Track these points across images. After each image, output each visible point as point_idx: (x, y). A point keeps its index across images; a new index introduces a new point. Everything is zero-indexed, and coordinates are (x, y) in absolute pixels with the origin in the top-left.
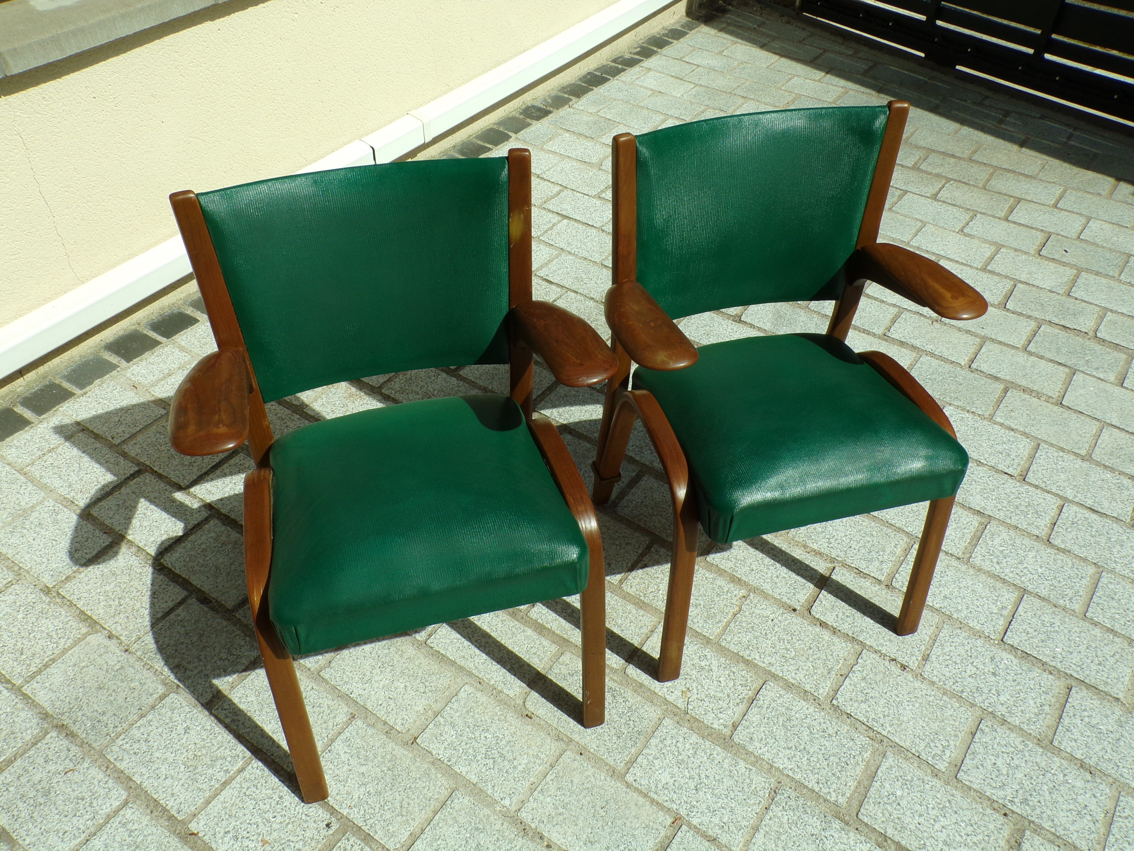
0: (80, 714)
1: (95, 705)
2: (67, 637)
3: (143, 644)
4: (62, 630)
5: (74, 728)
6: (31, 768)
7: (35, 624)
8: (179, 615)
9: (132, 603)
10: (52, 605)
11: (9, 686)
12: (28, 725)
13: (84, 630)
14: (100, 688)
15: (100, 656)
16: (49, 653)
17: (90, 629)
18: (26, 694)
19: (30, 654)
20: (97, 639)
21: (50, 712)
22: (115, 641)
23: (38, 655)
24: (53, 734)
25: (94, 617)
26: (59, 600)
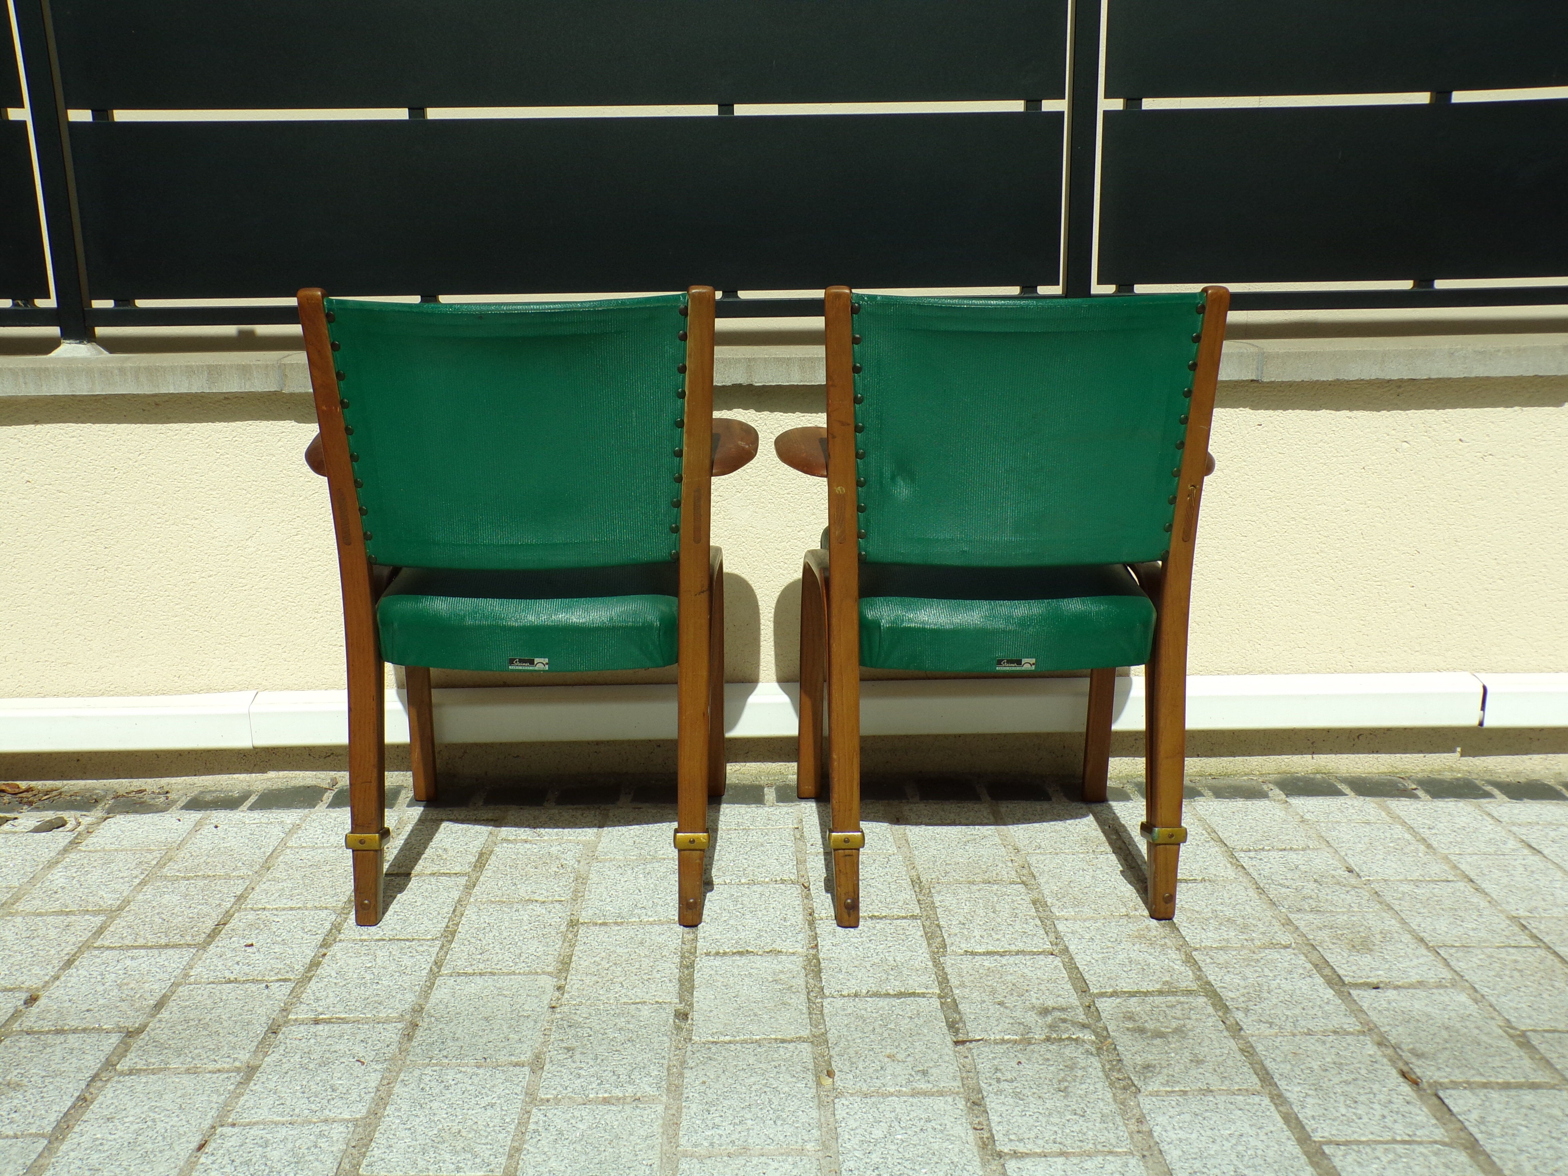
0: (441, 1026)
1: (461, 1029)
2: (529, 965)
3: (574, 1012)
4: (534, 958)
5: (419, 1033)
6: (346, 1037)
7: (526, 940)
8: (640, 1011)
9: (618, 974)
10: (560, 935)
12: (398, 1006)
13: (550, 969)
14: (486, 1019)
15: (528, 995)
16: (499, 967)
17: (556, 972)
18: (434, 984)
19: (485, 958)
20: (548, 983)
21: (426, 1008)
22: (557, 994)
23: (489, 963)
24: (400, 1026)
25: (573, 965)
26: (570, 936)
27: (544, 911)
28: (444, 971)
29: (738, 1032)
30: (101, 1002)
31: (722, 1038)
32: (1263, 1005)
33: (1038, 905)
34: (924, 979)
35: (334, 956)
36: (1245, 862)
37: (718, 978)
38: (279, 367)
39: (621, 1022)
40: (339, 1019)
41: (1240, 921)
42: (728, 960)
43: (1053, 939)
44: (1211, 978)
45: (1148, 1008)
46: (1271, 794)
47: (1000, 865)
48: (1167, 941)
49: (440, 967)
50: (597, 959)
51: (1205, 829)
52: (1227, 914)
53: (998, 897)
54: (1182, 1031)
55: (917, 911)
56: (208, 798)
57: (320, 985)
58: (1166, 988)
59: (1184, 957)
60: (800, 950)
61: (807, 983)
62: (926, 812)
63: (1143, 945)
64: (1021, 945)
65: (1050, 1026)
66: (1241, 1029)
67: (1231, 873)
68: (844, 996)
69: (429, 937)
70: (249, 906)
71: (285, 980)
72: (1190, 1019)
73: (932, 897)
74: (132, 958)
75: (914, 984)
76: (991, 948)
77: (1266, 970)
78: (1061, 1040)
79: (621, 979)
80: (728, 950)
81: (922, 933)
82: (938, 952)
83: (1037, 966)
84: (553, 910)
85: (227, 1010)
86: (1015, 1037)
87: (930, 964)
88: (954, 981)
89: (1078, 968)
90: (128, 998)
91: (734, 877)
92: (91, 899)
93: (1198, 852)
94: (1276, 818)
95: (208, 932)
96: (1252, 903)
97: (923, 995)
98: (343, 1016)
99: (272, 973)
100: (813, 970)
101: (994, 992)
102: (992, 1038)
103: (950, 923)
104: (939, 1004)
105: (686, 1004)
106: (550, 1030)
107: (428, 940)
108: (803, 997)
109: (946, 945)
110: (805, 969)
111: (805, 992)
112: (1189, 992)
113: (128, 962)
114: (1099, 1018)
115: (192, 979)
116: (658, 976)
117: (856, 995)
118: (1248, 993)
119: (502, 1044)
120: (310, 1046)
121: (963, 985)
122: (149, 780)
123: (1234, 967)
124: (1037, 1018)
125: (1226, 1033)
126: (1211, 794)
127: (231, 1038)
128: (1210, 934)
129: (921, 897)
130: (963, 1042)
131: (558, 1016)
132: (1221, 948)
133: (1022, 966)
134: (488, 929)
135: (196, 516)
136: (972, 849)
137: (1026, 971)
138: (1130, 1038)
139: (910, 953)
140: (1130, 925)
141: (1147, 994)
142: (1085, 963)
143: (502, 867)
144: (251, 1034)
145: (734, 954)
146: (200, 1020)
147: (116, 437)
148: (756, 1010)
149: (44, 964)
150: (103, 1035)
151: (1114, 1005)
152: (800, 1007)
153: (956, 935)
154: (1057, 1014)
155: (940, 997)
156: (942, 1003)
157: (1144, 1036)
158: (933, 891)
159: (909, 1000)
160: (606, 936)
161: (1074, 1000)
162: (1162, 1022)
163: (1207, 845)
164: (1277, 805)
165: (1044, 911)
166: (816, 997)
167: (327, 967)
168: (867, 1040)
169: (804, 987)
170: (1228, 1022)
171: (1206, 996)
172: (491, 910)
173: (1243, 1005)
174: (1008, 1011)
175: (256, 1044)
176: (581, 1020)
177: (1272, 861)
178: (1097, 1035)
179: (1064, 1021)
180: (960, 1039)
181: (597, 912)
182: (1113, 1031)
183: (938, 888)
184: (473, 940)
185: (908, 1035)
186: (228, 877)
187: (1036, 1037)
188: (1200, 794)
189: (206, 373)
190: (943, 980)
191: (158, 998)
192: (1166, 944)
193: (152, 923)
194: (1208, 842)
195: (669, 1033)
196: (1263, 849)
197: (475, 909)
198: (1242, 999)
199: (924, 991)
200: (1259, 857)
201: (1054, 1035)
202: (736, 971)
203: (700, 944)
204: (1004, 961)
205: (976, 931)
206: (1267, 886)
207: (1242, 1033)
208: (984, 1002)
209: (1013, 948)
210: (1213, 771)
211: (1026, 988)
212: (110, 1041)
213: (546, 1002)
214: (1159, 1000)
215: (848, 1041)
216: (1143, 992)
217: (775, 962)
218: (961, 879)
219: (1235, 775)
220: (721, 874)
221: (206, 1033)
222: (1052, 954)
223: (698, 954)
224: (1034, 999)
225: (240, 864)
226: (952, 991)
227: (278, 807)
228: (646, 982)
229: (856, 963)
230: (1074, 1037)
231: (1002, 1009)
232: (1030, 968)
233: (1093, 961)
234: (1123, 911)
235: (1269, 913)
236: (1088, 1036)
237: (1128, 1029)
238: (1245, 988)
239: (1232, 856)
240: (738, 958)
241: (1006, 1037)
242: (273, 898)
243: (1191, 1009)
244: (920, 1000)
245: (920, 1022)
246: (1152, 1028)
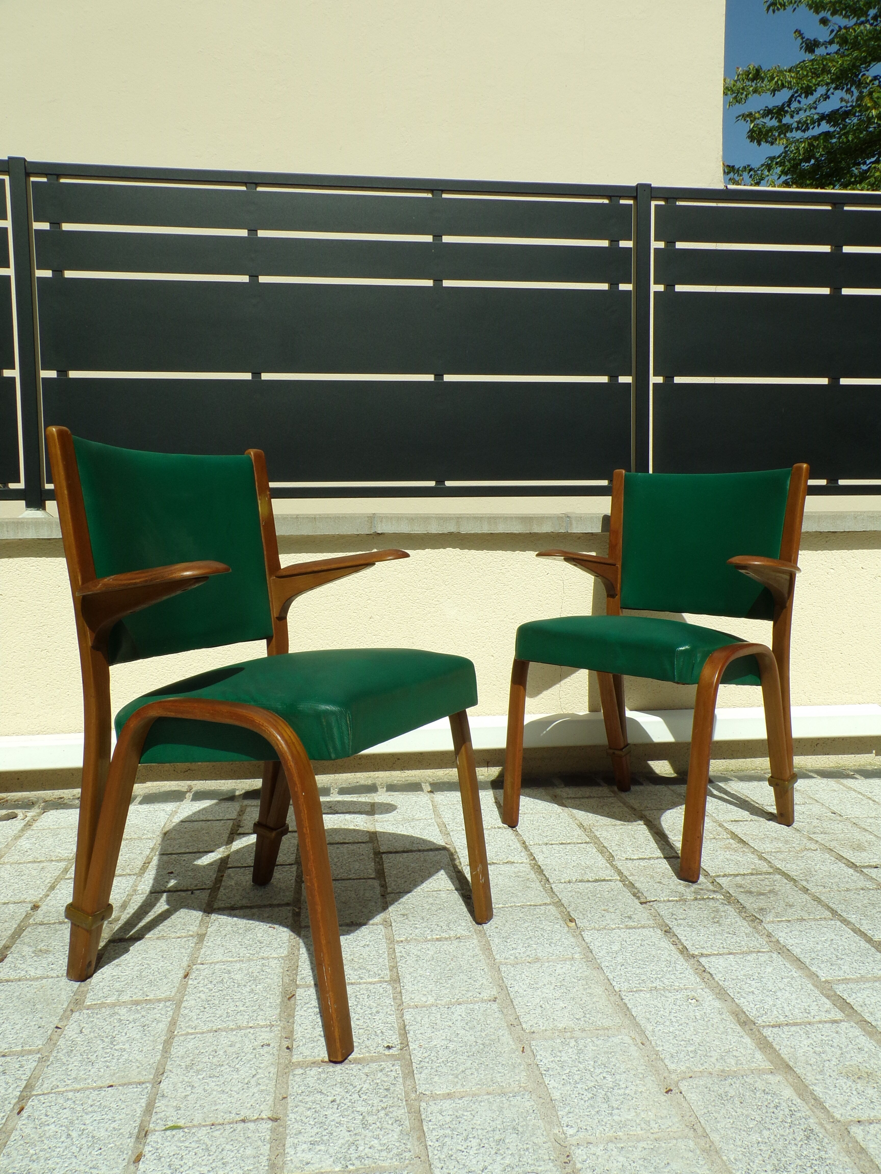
2: (357, 875)
4: (359, 871)
7: (349, 863)
8: (439, 895)
9: (416, 877)
10: (371, 859)
12: (284, 897)
13: (372, 877)
15: (364, 890)
16: (339, 876)
17: (376, 878)
18: (301, 887)
20: (374, 883)
21: (302, 899)
22: (382, 888)
24: (289, 908)
25: (386, 874)
26: (377, 859)
27: (355, 848)
28: (305, 880)
32: (815, 878)
33: (659, 836)
34: (608, 873)
35: (229, 875)
39: (431, 900)
41: (783, 839)
44: (778, 866)
45: (749, 881)
48: (744, 849)
49: (301, 878)
50: (400, 870)
52: (773, 835)
53: (633, 832)
54: (774, 892)
55: (588, 840)
57: (227, 890)
58: (754, 872)
59: (757, 856)
60: (525, 861)
61: (538, 876)
62: (570, 793)
63: (731, 852)
65: (694, 892)
66: (808, 890)
68: (563, 883)
71: (203, 889)
72: (775, 886)
73: (593, 833)
75: (602, 875)
76: (641, 857)
77: (809, 861)
78: (703, 899)
81: (596, 850)
82: (610, 859)
84: (361, 847)
86: (676, 899)
87: (608, 865)
88: (626, 873)
95: (140, 867)
97: (610, 880)
100: (538, 871)
101: (652, 877)
102: (662, 900)
103: (610, 845)
104: (622, 885)
108: (538, 884)
109: (614, 856)
110: (533, 870)
111: (539, 880)
112: (769, 873)
114: (722, 887)
117: (569, 882)
118: (804, 872)
121: (632, 875)
122: (66, 791)
123: (789, 861)
124: (685, 889)
125: (800, 892)
128: (768, 845)
129: (586, 834)
130: (645, 903)
131: (389, 899)
132: (778, 852)
138: (745, 896)
139: (594, 861)
140: (719, 843)
141: (744, 875)
144: (193, 917)
149: (36, 888)
151: (728, 881)
152: (539, 889)
153: (617, 851)
155: (621, 881)
156: (624, 884)
157: (753, 895)
159: (603, 883)
160: (401, 858)
162: (760, 888)
166: (546, 883)
167: (229, 880)
168: (587, 903)
169: (537, 878)
170: (799, 887)
171: (780, 875)
173: (803, 878)
174: (665, 886)
178: (724, 895)
179: (702, 889)
180: (643, 901)
181: (389, 847)
182: (733, 893)
183: (596, 828)
185: (611, 900)
186: (140, 839)
190: (620, 873)
192: (744, 851)
198: (802, 875)
199: (610, 878)
201: (699, 897)
203: (461, 860)
204: (652, 862)
205: (628, 848)
208: (649, 882)
210: (734, 768)
213: (377, 892)
214: (753, 877)
215: (576, 904)
216: (742, 874)
217: (512, 867)
218: (607, 824)
222: (679, 858)
223: (461, 866)
225: (145, 832)
226: (627, 878)
227: (159, 802)
228: (436, 880)
229: (563, 866)
230: (711, 897)
231: (661, 885)
235: (798, 835)
236: (719, 896)
237: (741, 892)
238: (801, 870)
239: (763, 808)
241: (671, 899)
242: (175, 848)
243: (774, 881)
244: (610, 883)
245: (616, 893)
246: (755, 890)
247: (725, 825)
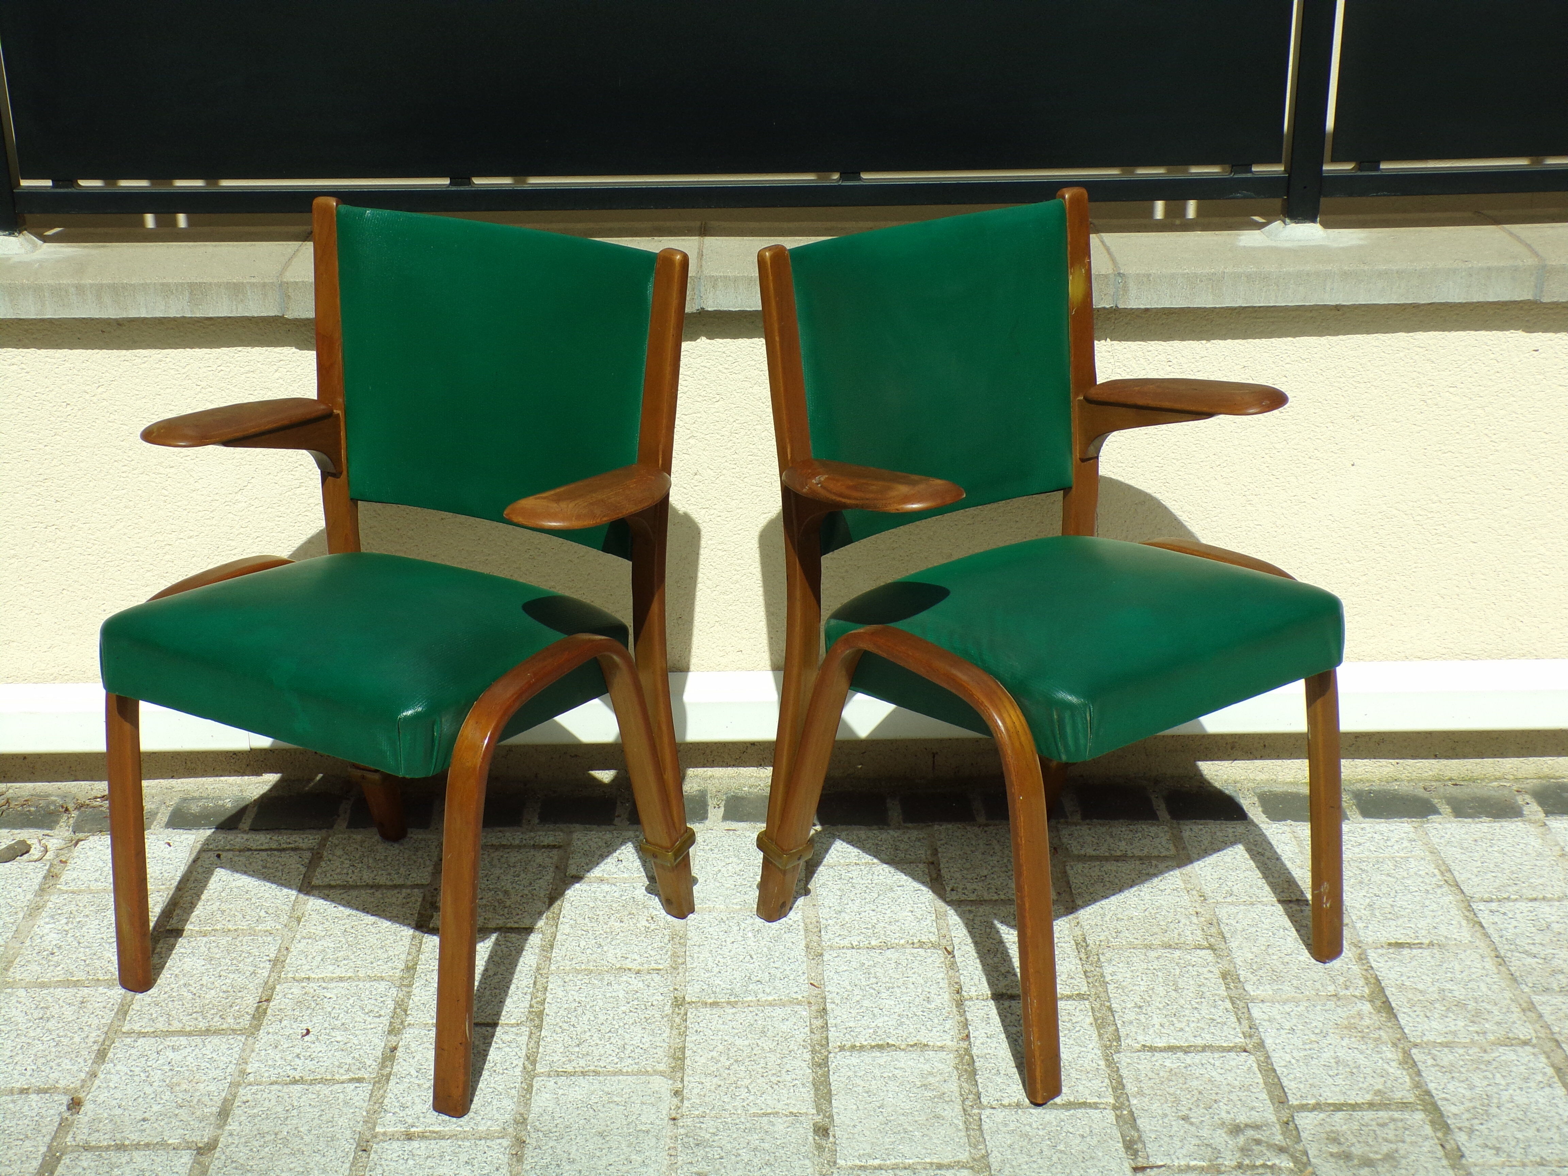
0: (551, 1144)
1: (575, 1148)
2: (637, 1061)
3: (698, 1125)
4: (641, 1051)
5: (528, 1152)
6: (448, 1158)
7: (627, 1026)
8: (773, 1125)
9: (742, 1074)
10: (665, 1019)
11: (530, 1067)
12: (497, 1116)
13: (662, 1067)
14: (601, 1134)
15: (643, 1103)
16: (602, 1064)
17: (669, 1070)
18: (532, 1086)
19: (584, 1051)
20: (663, 1086)
21: (529, 1121)
22: (675, 1101)
23: (590, 1058)
24: (505, 1143)
25: (688, 1062)
26: (678, 1020)
27: (641, 984)
28: (540, 1069)
29: (888, 1155)
30: (156, 1108)
31: (871, 1162)
32: (1490, 1124)
33: (1229, 980)
34: (1096, 1084)
35: (407, 1047)
36: (1485, 918)
37: (858, 1081)
38: (281, 285)
39: (754, 1139)
40: (434, 1132)
41: (1472, 1005)
42: (867, 1057)
43: (1246, 1029)
44: (1432, 1086)
45: (1356, 1126)
46: (1526, 810)
47: (1183, 921)
48: (1382, 1033)
49: (534, 1063)
50: (714, 1054)
51: (1438, 867)
52: (1456, 994)
53: (1181, 968)
54: (1394, 1158)
55: (1084, 989)
56: (194, 808)
57: (401, 1087)
58: (1377, 1099)
59: (1401, 1055)
60: (949, 1043)
61: (961, 1087)
62: (1089, 839)
63: (1353, 1039)
64: (1208, 1037)
65: (1242, 1150)
66: (1462, 1156)
67: (1464, 933)
68: (1004, 1106)
69: (513, 1021)
70: (290, 975)
71: (359, 1080)
72: (1404, 1142)
73: (1101, 967)
74: (174, 1049)
76: (1173, 1042)
77: (1498, 1075)
78: (1254, 1167)
79: (747, 1082)
80: (865, 1043)
81: (1091, 1020)
82: (1111, 1046)
83: (1227, 1067)
84: (652, 984)
85: (304, 1121)
86: (1202, 1163)
87: (1102, 1063)
88: (1131, 1087)
89: (1275, 1071)
90: (186, 1103)
91: (861, 937)
92: (97, 963)
93: (1427, 903)
94: (1530, 850)
95: (251, 1011)
96: (1488, 980)
97: (1095, 1106)
98: (437, 1129)
99: (342, 1071)
100: (966, 1070)
101: (1177, 1100)
102: (1176, 1164)
103: (1124, 1005)
104: (1114, 1118)
105: (824, 1116)
106: (675, 1148)
107: (512, 1026)
108: (958, 1108)
109: (1120, 1037)
110: (957, 1069)
111: (959, 1101)
112: (1404, 1106)
113: (170, 1054)
114: (1298, 1139)
115: (251, 1078)
116: (788, 1078)
118: (1474, 1108)
119: (625, 1168)
120: (410, 1170)
121: (1141, 1093)
123: (1460, 1072)
124: (1227, 1139)
125: (1445, 1162)
126: (1449, 810)
127: (318, 1157)
128: (1434, 1024)
129: (1088, 968)
130: (1143, 1169)
131: (682, 1131)
132: (1446, 1045)
133: (1210, 1067)
134: (580, 1010)
135: (172, 464)
136: (1148, 897)
137: (1214, 1074)
138: (1334, 1166)
139: (1077, 1049)
140: (1339, 1010)
141: (1355, 1107)
142: (1283, 1063)
143: (580, 920)
144: (340, 1153)
145: (872, 1047)
146: (276, 1134)
147: (67, 365)
148: (906, 1126)
149: (73, 1056)
150: (172, 1153)
151: (1316, 1122)
152: (956, 1122)
153: (1131, 1023)
154: (1250, 1133)
155: (1115, 1108)
156: (1117, 1117)
157: (1350, 1164)
158: (1102, 959)
159: (1080, 1112)
160: (721, 1022)
161: (1270, 1115)
162: (1370, 1146)
163: (1439, 891)
164: (1532, 829)
165: (1236, 987)
166: (972, 1106)
167: (404, 1063)
168: (1035, 1166)
169: (957, 1094)
170: (1448, 1147)
171: (1425, 1110)
172: (579, 983)
173: (1467, 1124)
174: (1193, 1129)
175: (348, 1165)
176: (708, 1136)
177: (1518, 916)
178: (1296, 1160)
179: (1258, 1142)
180: (1140, 1165)
181: (705, 987)
182: (1315, 1157)
183: (1108, 955)
184: (565, 1026)
185: (1081, 1159)
186: (252, 933)
187: (1226, 1163)
188: (1436, 811)
189: (187, 293)
190: (1118, 1086)
191: (219, 1104)
192: (1380, 1038)
193: (181, 998)
194: (1440, 887)
195: (810, 1155)
196: (1508, 899)
197: (560, 982)
198: (1467, 1115)
199: (1096, 1100)
200: (1503, 910)
201: (1247, 1162)
202: (877, 1072)
203: (832, 1034)
204: (1188, 1059)
205: (1155, 1016)
206: (1509, 954)
207: (1464, 1161)
208: (1166, 1115)
209: (1199, 1042)
210: (1454, 775)
211: (1214, 1097)
212: (183, 1160)
213: (664, 1112)
214: (1369, 1115)
215: (1013, 1167)
216: (1350, 1104)
217: (922, 1060)
218: (1136, 942)
219: (1482, 780)
220: (846, 933)
221: (287, 1151)
222: (1245, 1051)
223: (830, 1048)
224: (1224, 1112)
225: (262, 914)
226: (1129, 1101)
228: (776, 1087)
230: (1269, 1163)
231: (1186, 1125)
232: (1219, 1070)
233: (1293, 1061)
234: (1331, 989)
235: (1508, 994)
236: (1286, 1163)
237: (1332, 1155)
238: (1471, 1100)
239: (1469, 908)
240: (878, 1054)
241: (1192, 1163)
242: (315, 963)
243: (1406, 1129)
244: (1091, 1112)
245: (1094, 1142)
246: (1360, 1153)
247: (1372, 955)
